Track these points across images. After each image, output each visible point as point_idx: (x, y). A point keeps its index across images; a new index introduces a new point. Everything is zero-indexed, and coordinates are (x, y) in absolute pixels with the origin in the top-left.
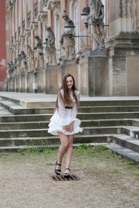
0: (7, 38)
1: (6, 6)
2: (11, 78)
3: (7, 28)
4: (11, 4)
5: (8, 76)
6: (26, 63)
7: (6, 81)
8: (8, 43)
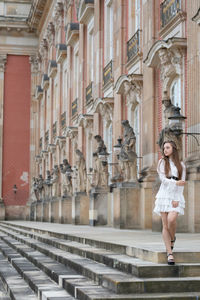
0: (32, 140)
1: (32, 94)
2: (39, 201)
3: (32, 126)
4: (40, 90)
5: (34, 198)
6: (70, 178)
7: (29, 204)
8: (32, 148)
